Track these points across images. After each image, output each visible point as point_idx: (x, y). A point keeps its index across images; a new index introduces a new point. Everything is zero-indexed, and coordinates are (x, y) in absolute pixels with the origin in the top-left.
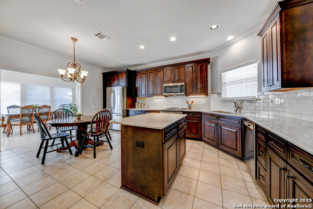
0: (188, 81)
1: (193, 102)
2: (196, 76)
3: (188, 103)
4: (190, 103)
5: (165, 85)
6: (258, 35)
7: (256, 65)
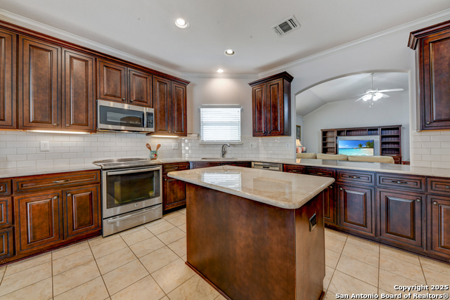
0: (158, 106)
1: (159, 146)
2: (172, 102)
3: (150, 148)
4: (154, 149)
5: (101, 103)
6: (250, 84)
7: (239, 109)
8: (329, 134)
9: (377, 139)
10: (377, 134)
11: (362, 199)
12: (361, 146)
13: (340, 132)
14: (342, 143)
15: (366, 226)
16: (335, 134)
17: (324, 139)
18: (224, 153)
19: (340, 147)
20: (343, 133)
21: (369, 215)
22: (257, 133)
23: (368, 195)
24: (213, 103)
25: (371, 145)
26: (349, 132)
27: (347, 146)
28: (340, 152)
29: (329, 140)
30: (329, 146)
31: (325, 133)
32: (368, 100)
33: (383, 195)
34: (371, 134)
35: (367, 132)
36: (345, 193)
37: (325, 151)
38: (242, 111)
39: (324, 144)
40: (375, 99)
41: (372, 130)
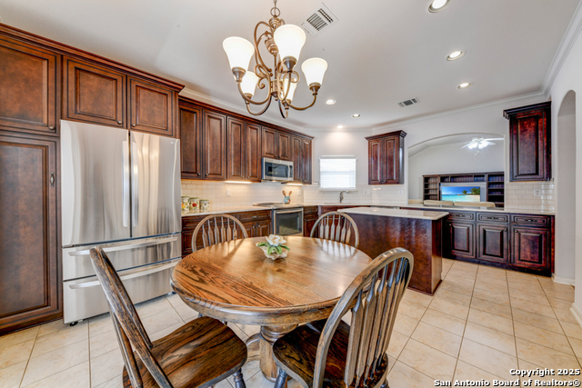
0: (295, 160)
1: (291, 192)
5: (267, 160)
6: (367, 139)
7: (355, 160)
8: (431, 181)
9: (483, 185)
10: (483, 181)
11: (465, 232)
12: (465, 193)
13: (443, 179)
14: (445, 190)
15: (468, 251)
16: (438, 180)
17: (426, 186)
18: (341, 199)
19: (443, 193)
20: (447, 180)
21: (471, 243)
22: (372, 181)
23: (471, 229)
24: (330, 154)
25: (476, 191)
26: (454, 178)
27: (450, 193)
28: (443, 198)
29: (431, 187)
30: (431, 193)
31: (426, 179)
32: (474, 149)
33: (482, 228)
34: (477, 181)
35: (472, 178)
36: (453, 228)
37: (427, 197)
38: (357, 161)
39: (426, 191)
40: (481, 147)
41: (478, 177)
